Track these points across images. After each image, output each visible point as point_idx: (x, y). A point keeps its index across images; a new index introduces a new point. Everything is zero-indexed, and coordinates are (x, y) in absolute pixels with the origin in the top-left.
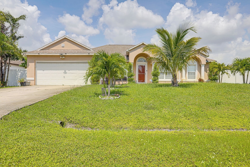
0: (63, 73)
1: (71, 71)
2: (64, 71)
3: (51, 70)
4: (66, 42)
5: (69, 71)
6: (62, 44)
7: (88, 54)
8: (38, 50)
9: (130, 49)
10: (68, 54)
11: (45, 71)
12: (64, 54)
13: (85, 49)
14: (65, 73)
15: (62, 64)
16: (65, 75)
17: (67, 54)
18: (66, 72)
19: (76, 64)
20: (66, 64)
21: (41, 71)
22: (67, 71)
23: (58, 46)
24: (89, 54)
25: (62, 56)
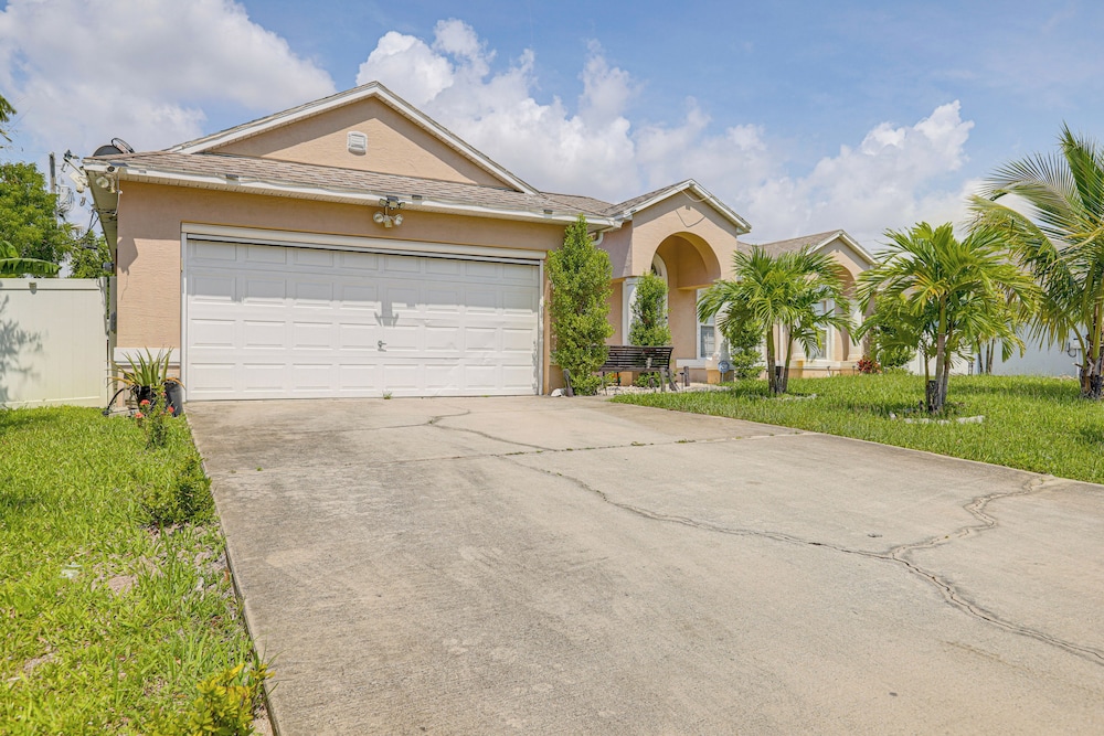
0: (375, 322)
1: (422, 306)
2: (377, 307)
3: (296, 297)
4: (375, 125)
5: (411, 305)
6: (350, 131)
7: (540, 216)
8: (187, 151)
9: (638, 209)
10: (431, 199)
11: (251, 306)
12: (409, 202)
13: (488, 182)
14: (387, 318)
15: (368, 263)
16: (386, 333)
17: (427, 204)
18: (395, 311)
19: (451, 268)
20: (393, 264)
21: (221, 305)
22: (398, 309)
23: (322, 139)
24: (548, 216)
25: (392, 212)
